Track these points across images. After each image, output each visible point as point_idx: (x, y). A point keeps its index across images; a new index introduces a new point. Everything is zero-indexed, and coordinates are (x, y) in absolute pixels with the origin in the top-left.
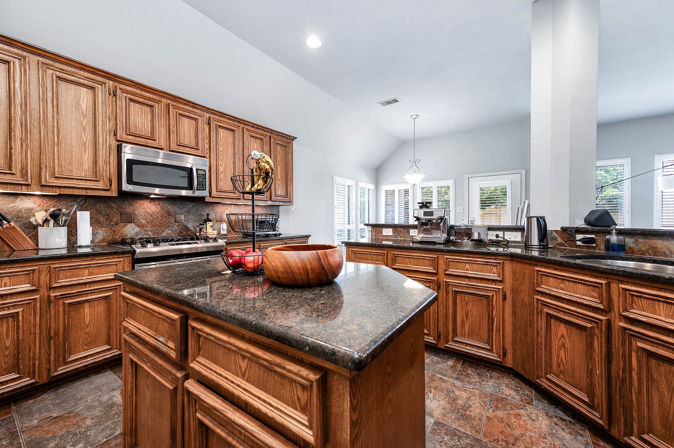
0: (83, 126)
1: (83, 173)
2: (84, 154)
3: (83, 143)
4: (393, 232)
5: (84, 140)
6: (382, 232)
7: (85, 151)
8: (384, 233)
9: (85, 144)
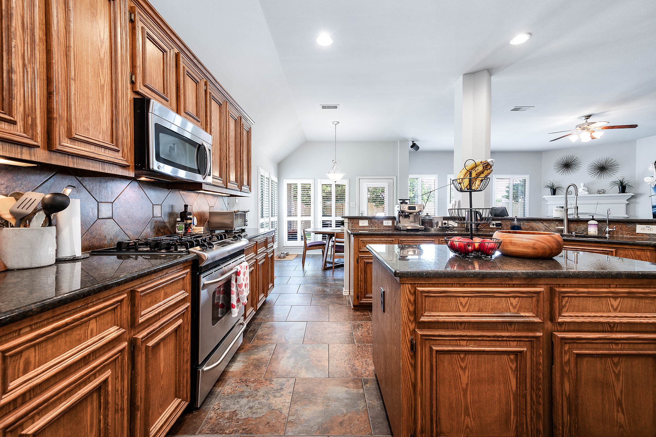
0: (100, 57)
1: (101, 135)
2: (101, 105)
3: (101, 85)
4: (368, 223)
5: (102, 82)
6: (358, 224)
7: (103, 99)
8: (361, 224)
9: (102, 87)
